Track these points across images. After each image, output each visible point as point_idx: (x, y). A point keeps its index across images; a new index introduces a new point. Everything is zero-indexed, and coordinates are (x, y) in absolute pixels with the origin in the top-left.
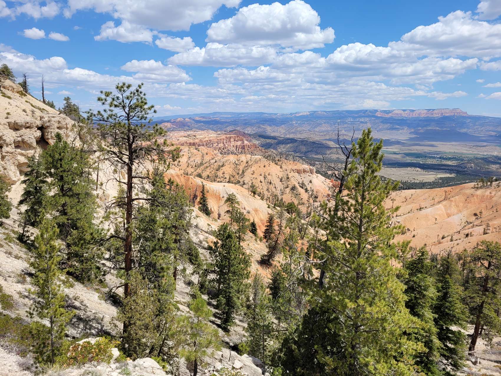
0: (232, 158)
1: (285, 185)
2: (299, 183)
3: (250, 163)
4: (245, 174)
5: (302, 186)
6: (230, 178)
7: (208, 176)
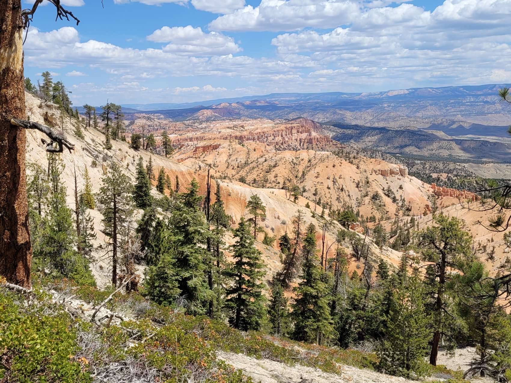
0: (289, 155)
1: (364, 192)
2: (383, 190)
3: (313, 162)
4: (306, 177)
5: (389, 193)
6: (284, 182)
7: (255, 180)
